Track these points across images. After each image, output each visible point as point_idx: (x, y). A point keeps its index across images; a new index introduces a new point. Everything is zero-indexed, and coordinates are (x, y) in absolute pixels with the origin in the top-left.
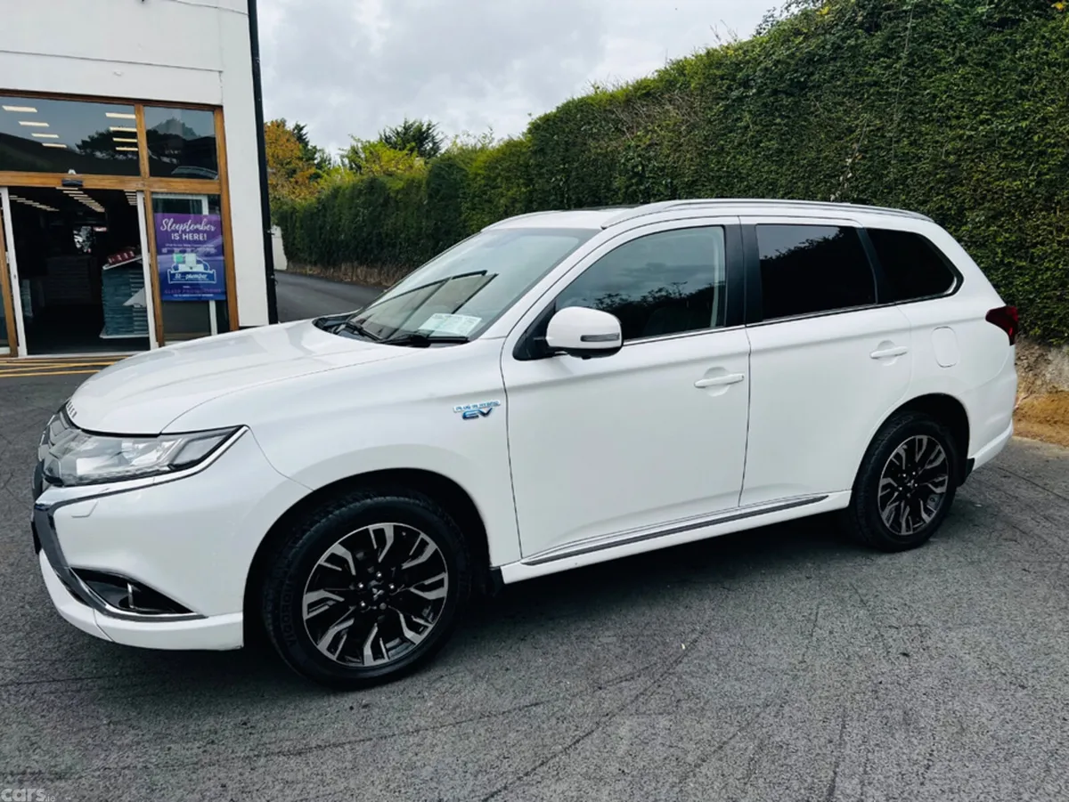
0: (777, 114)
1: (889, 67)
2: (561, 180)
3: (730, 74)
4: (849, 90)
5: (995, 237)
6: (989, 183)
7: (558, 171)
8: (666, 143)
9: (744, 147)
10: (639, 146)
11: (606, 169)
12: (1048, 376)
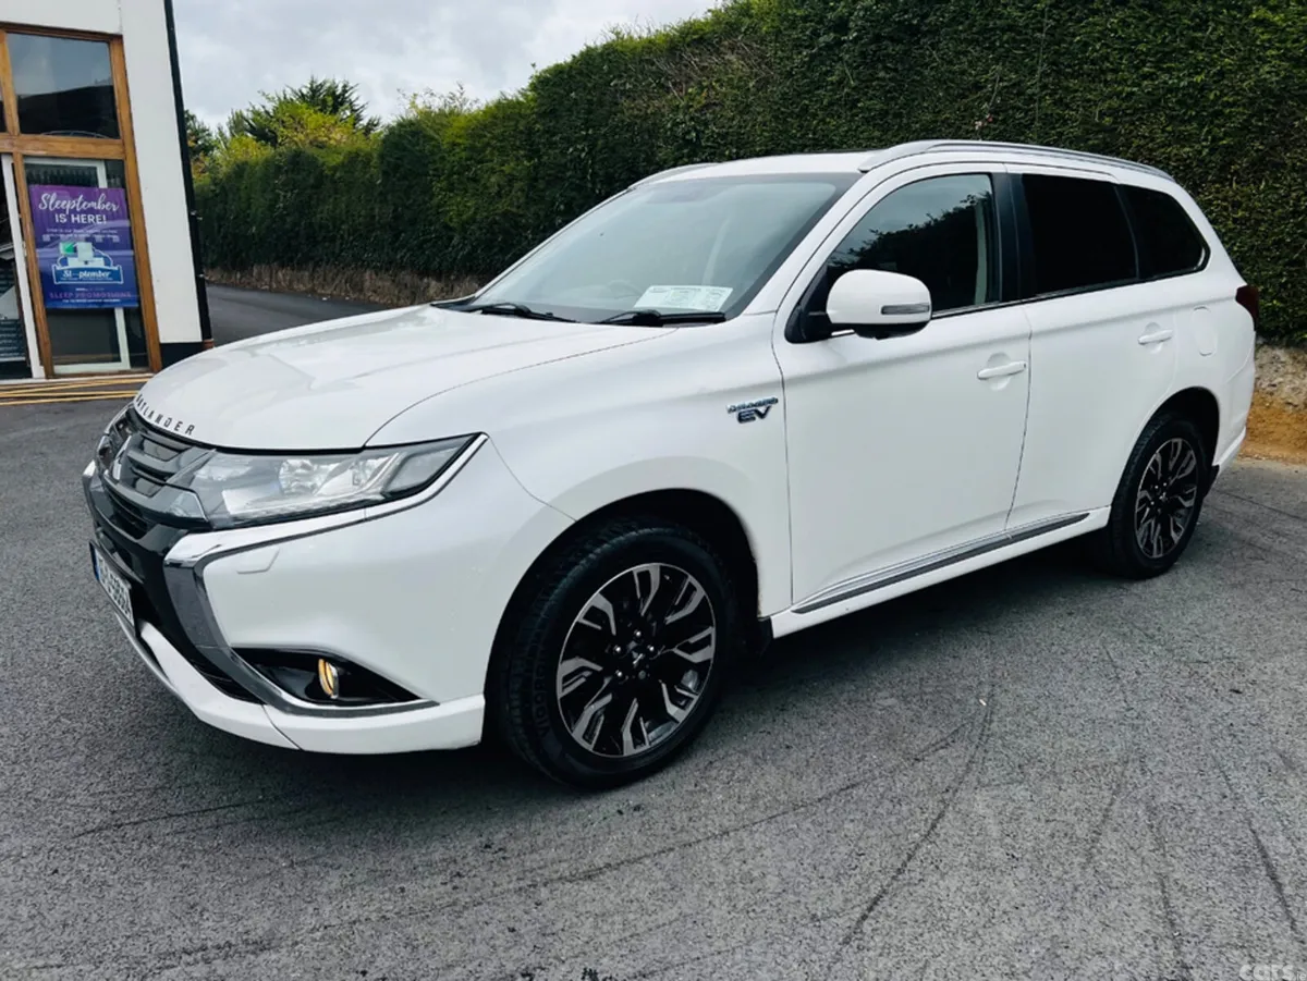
2: (583, 150)
3: (816, 15)
4: (976, 36)
6: (1151, 150)
7: (578, 138)
9: (836, 108)
10: (692, 106)
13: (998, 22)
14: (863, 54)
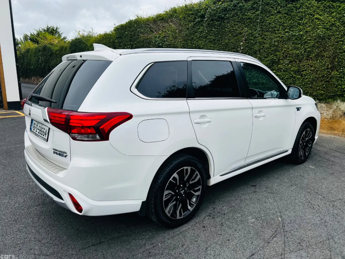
0: (213, 27)
1: (254, 13)
2: (129, 48)
3: (195, 13)
4: (240, 20)
5: (290, 69)
6: (288, 51)
7: (128, 44)
8: (171, 36)
9: (201, 38)
10: (160, 37)
11: (147, 44)
14: (209, 24)
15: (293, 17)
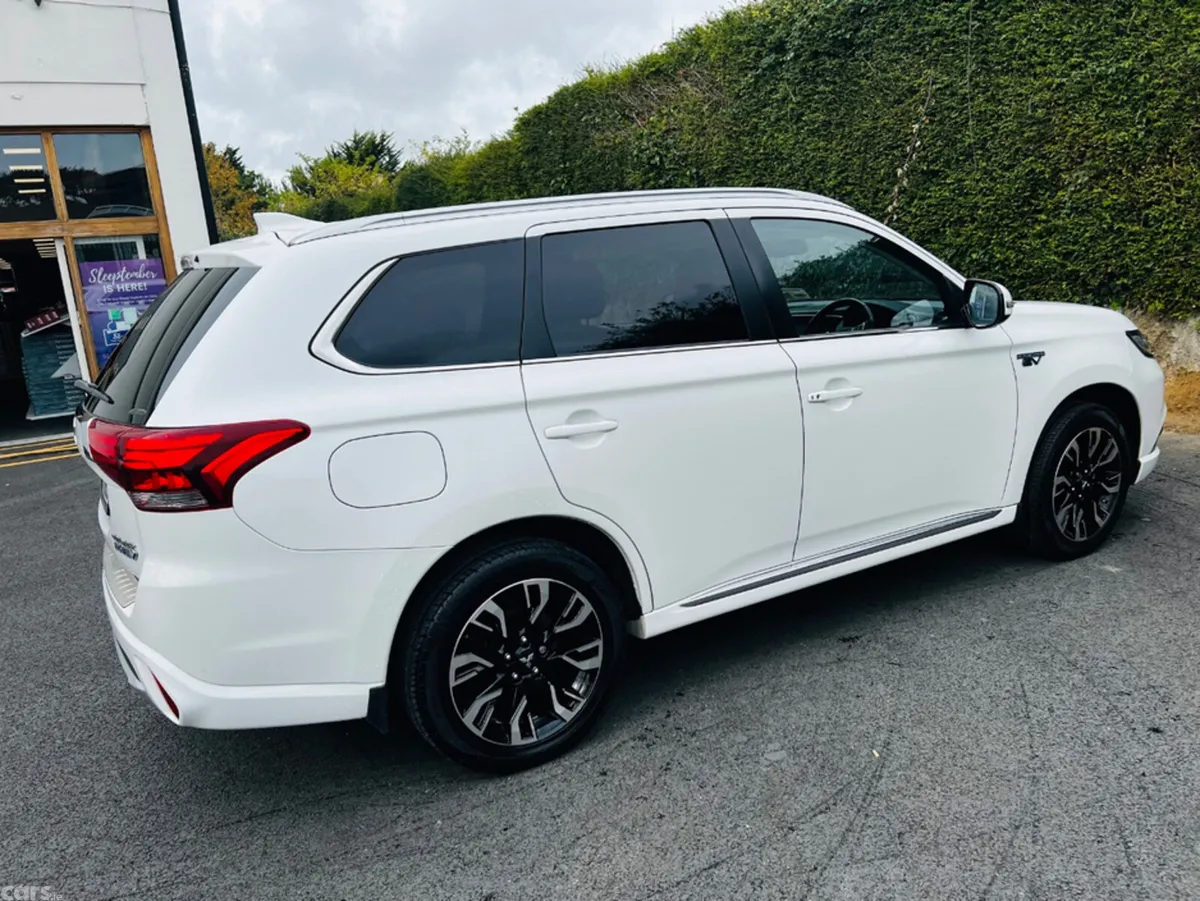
0: (820, 80)
2: (563, 182)
3: (757, 39)
5: (1100, 201)
6: (1087, 138)
7: (558, 172)
8: (685, 127)
10: (654, 133)
11: (616, 165)
12: (1174, 356)
13: (926, 28)
14: (803, 71)
15: (1094, 6)
